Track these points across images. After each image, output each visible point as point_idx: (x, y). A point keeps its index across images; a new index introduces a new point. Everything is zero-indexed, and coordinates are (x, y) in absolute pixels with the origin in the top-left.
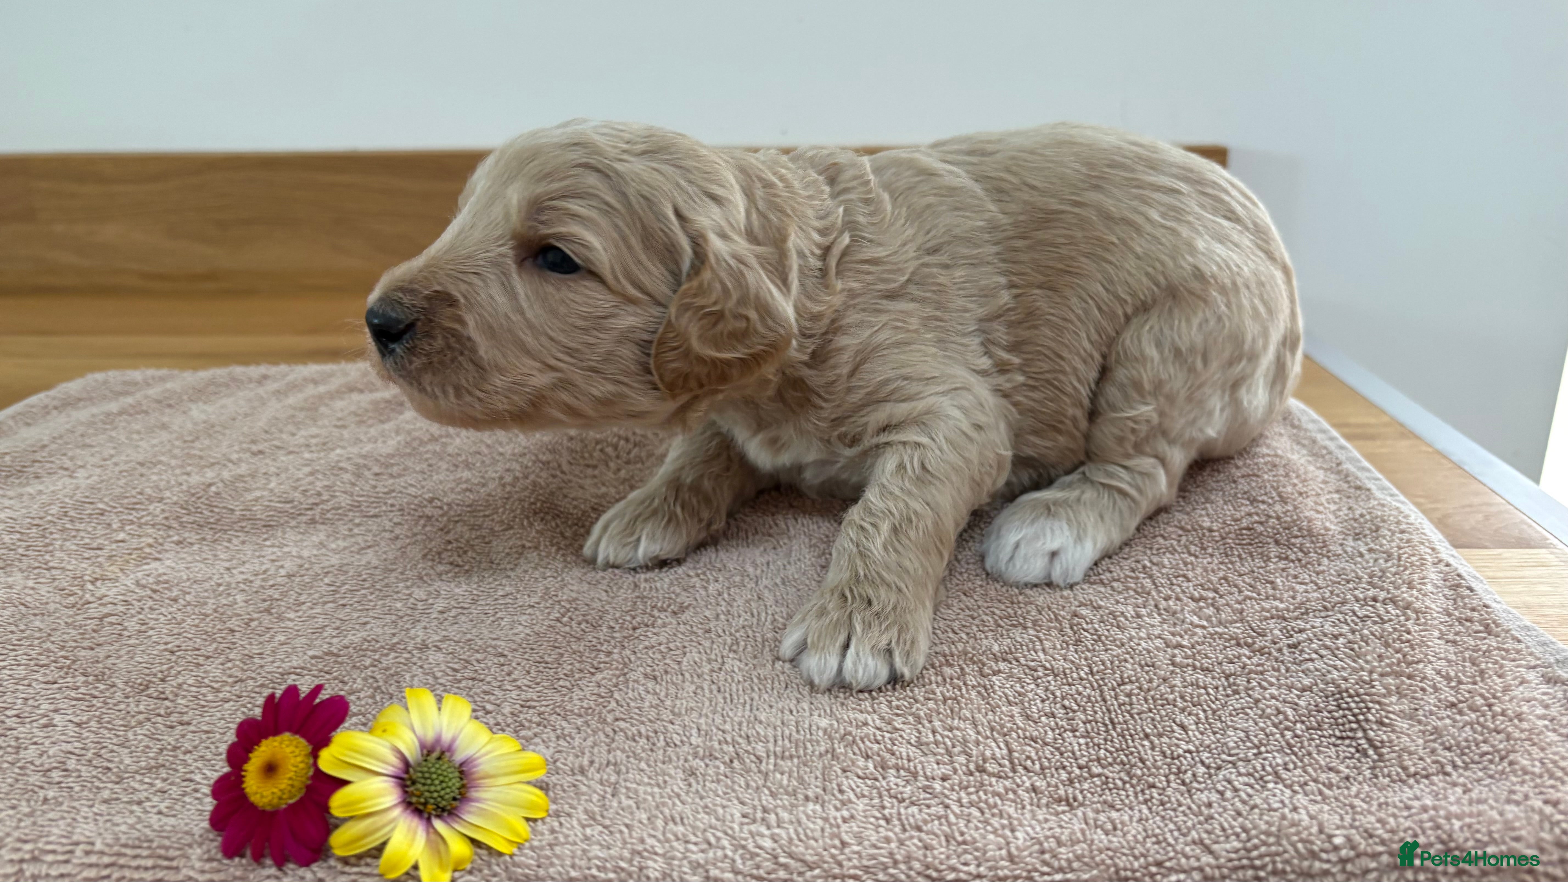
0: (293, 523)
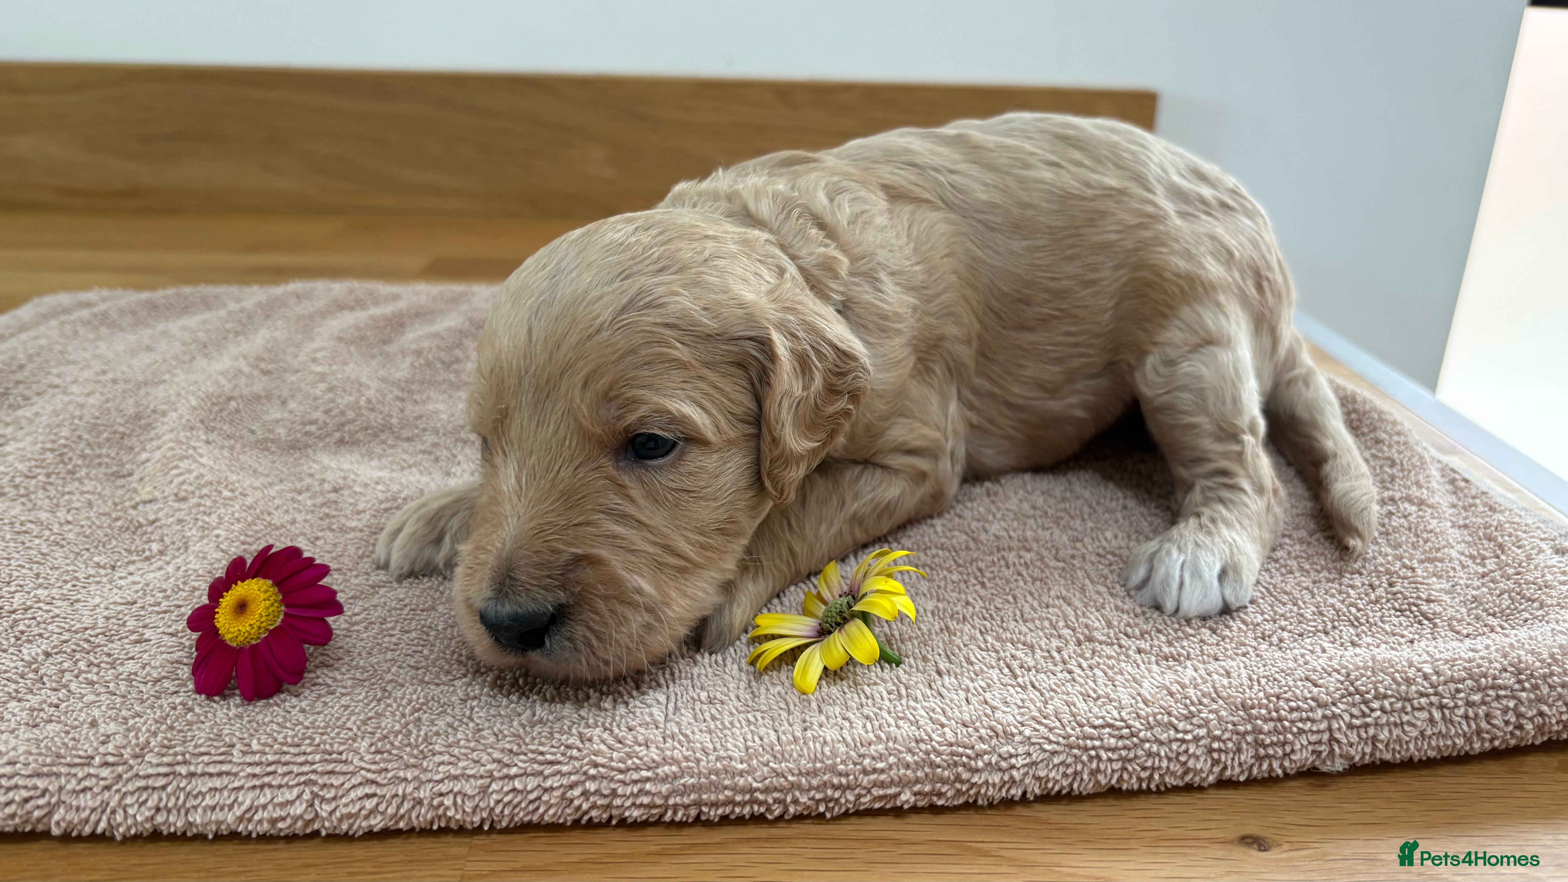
0: (321, 445)
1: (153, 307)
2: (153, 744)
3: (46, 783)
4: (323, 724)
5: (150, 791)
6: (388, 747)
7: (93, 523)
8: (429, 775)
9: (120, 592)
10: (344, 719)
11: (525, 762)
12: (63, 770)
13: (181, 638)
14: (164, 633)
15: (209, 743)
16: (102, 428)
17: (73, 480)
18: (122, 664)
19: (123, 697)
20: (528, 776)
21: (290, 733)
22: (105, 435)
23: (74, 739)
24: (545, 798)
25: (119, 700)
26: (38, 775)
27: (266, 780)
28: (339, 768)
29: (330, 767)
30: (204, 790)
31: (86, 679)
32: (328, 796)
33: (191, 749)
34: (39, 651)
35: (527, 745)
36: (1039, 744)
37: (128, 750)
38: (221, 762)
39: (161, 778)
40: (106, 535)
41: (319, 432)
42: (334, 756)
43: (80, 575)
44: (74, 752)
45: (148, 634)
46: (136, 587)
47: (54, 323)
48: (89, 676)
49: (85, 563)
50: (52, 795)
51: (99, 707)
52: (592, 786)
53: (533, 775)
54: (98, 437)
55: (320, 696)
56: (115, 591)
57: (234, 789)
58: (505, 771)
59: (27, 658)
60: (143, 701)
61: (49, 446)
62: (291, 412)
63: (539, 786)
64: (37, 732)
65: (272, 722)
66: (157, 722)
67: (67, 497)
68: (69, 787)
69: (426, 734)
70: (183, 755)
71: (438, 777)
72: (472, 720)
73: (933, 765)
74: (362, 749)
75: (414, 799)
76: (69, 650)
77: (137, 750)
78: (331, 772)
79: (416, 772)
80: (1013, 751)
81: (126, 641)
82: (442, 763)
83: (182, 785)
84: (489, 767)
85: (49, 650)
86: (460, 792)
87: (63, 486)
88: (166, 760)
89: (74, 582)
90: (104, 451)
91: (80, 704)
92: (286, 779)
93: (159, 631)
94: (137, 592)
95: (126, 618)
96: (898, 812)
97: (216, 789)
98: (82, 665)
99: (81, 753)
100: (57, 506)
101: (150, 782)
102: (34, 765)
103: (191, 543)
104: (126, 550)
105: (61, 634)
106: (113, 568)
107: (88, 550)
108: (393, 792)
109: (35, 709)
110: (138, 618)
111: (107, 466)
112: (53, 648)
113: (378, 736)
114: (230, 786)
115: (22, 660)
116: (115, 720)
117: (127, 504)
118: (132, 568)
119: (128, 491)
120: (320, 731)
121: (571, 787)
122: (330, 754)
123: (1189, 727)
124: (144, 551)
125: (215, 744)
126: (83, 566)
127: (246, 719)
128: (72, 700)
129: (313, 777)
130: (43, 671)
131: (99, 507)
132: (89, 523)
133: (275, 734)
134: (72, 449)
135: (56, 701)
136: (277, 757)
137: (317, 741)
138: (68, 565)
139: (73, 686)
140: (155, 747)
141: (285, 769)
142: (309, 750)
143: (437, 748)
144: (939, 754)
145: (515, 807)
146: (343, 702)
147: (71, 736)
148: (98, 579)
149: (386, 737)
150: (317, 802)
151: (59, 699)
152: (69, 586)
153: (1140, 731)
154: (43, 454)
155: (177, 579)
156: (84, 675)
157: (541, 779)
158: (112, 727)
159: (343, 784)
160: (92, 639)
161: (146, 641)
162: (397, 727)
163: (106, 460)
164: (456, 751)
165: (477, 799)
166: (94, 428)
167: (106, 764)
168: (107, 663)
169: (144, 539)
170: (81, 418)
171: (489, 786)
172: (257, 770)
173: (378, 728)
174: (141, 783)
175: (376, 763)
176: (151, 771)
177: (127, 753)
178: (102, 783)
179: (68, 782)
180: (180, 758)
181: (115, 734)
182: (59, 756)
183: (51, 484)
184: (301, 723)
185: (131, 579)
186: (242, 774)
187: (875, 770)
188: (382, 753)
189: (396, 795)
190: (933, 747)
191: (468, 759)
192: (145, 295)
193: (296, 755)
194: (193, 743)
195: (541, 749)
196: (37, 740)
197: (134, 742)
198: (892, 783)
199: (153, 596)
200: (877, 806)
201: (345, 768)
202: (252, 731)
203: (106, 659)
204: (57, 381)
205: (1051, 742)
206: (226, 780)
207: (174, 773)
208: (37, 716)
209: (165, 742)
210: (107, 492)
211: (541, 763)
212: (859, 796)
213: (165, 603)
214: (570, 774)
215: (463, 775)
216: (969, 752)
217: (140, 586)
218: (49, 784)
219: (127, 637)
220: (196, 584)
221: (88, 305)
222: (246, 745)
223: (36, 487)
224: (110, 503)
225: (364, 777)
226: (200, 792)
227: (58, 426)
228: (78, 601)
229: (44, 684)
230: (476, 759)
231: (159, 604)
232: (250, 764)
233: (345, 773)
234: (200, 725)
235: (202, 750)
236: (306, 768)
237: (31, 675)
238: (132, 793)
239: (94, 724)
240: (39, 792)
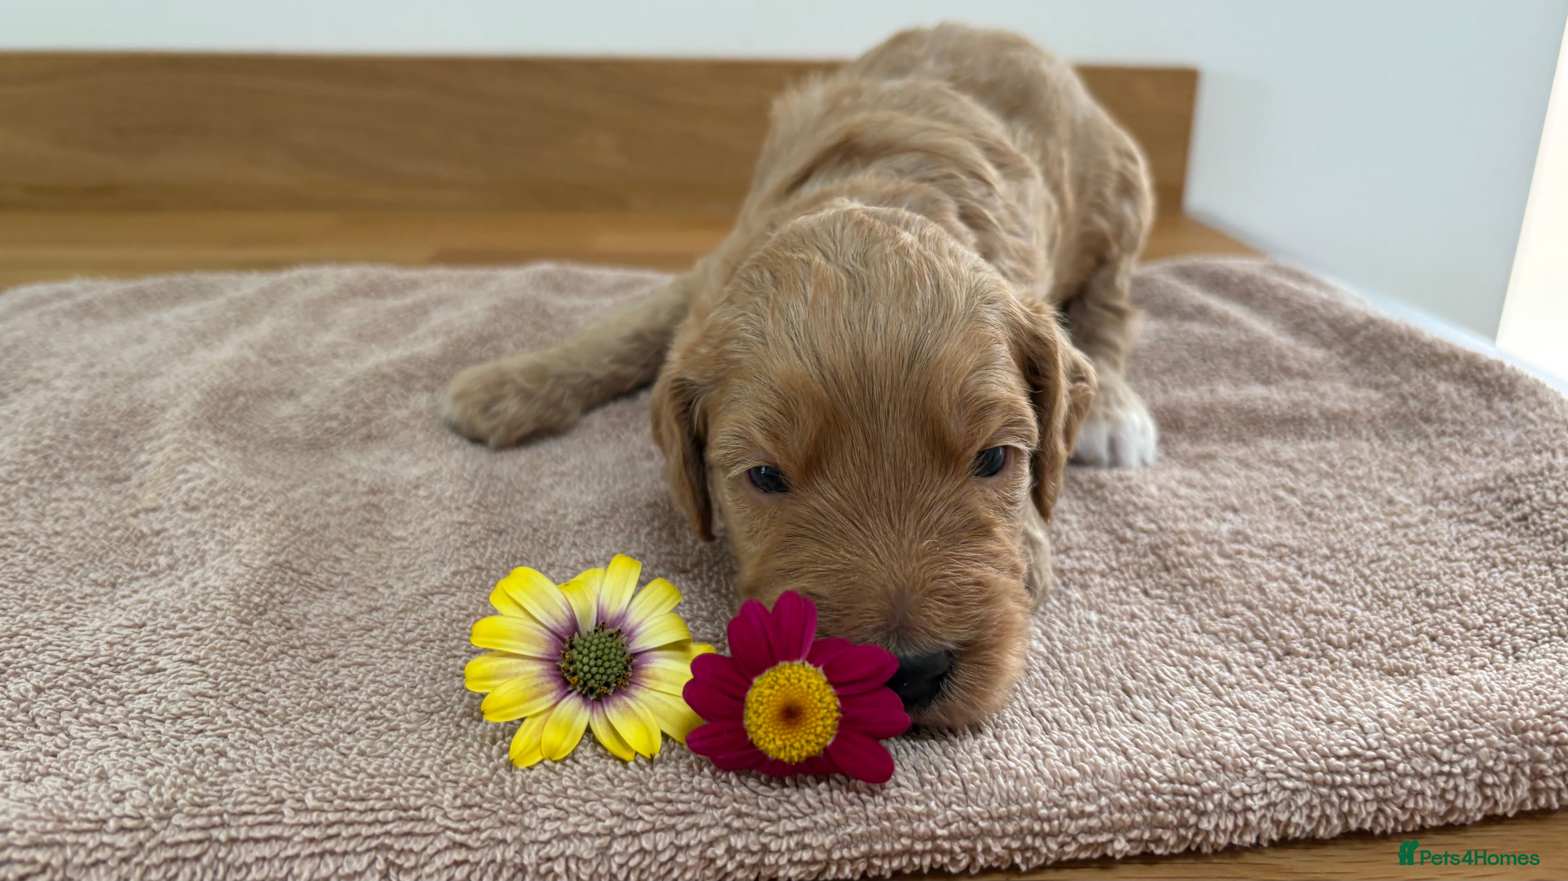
0: (345, 442)
1: (142, 298)
2: (181, 802)
3: (48, 854)
4: (390, 771)
5: (180, 863)
6: (478, 799)
7: (87, 534)
8: (533, 835)
9: (124, 613)
10: (415, 764)
11: (651, 814)
12: (70, 838)
13: (203, 666)
14: (182, 660)
15: (252, 799)
16: (91, 427)
17: (61, 485)
18: (132, 700)
19: (136, 739)
20: (656, 831)
21: (353, 784)
22: (96, 434)
23: (79, 797)
24: (681, 858)
25: (131, 744)
26: (36, 845)
27: (329, 845)
28: (419, 828)
29: (407, 827)
30: (249, 860)
31: (88, 719)
32: (407, 865)
33: (229, 807)
34: (29, 686)
35: (651, 791)
36: (1276, 779)
37: (151, 811)
38: (268, 824)
39: (193, 846)
40: (103, 548)
41: (340, 429)
42: (411, 813)
43: (75, 595)
44: (81, 815)
45: (162, 662)
46: (144, 607)
47: (32, 314)
48: (92, 716)
49: (79, 580)
50: (55, 871)
51: (108, 753)
52: (738, 842)
53: (662, 830)
54: (87, 436)
55: (379, 734)
56: (118, 612)
57: (287, 858)
58: (629, 826)
59: (14, 695)
60: (161, 745)
61: (31, 447)
62: (306, 406)
63: (672, 843)
64: (32, 789)
65: (327, 768)
66: (182, 772)
67: (54, 505)
68: (77, 860)
69: (523, 783)
70: (221, 815)
71: (544, 837)
72: (577, 762)
73: (1153, 807)
74: (446, 803)
75: (515, 866)
76: (65, 684)
77: (161, 810)
78: (409, 834)
79: (517, 831)
80: (1247, 789)
81: (136, 671)
82: (548, 818)
83: (221, 855)
84: (608, 823)
85: (41, 684)
86: (573, 855)
87: (49, 492)
88: (199, 822)
89: (68, 603)
90: (95, 452)
91: (84, 752)
92: (352, 844)
93: (175, 658)
94: (145, 612)
95: (135, 644)
96: (1106, 862)
97: (264, 859)
98: (83, 702)
99: (90, 816)
100: (43, 515)
101: (181, 851)
102: (31, 833)
103: (207, 557)
104: (127, 564)
105: (54, 664)
106: (114, 585)
107: (81, 565)
108: (489, 858)
109: (27, 759)
110: (150, 643)
111: (99, 468)
112: (46, 682)
113: (462, 784)
114: (283, 855)
115: (8, 698)
116: (129, 770)
117: (126, 511)
118: (135, 585)
119: (126, 497)
120: (389, 780)
121: (711, 844)
122: (405, 810)
123: (1455, 757)
124: (149, 565)
125: (260, 799)
126: (76, 584)
127: (294, 765)
128: (72, 747)
129: (388, 841)
130: (35, 711)
131: (92, 514)
132: (81, 533)
133: (333, 786)
134: (57, 450)
135: (53, 749)
136: (338, 816)
137: (388, 793)
138: (58, 583)
139: (73, 730)
140: (184, 805)
141: (351, 831)
142: (379, 805)
143: (540, 799)
144: (1159, 793)
145: (642, 871)
146: (411, 742)
147: (75, 793)
148: (95, 599)
149: (472, 786)
150: (392, 873)
151: (56, 746)
152: (61, 607)
153: (1398, 763)
154: (23, 456)
155: (195, 597)
156: (85, 715)
157: (673, 834)
158: (128, 780)
159: (425, 849)
160: (94, 670)
161: (159, 670)
162: (486, 773)
163: (98, 462)
164: (564, 803)
165: (594, 863)
166: (82, 426)
167: (123, 829)
168: (113, 699)
169: (149, 550)
170: (67, 415)
171: (609, 846)
172: (316, 833)
173: (460, 774)
174: (170, 853)
175: (462, 820)
176: (182, 837)
177: (149, 813)
178: (119, 854)
179: (75, 853)
180: (216, 819)
181: (131, 789)
182: (61, 820)
183: (34, 490)
184: (364, 770)
185: (136, 597)
186: (296, 839)
187: (1083, 814)
188: (470, 807)
189: (493, 861)
190: (1153, 785)
191: (579, 812)
192: (131, 285)
193: (361, 812)
194: (232, 800)
195: (669, 795)
196: (32, 799)
197: (156, 799)
198: (1103, 829)
199: (167, 617)
200: (1083, 855)
201: (426, 829)
202: (303, 782)
203: (112, 694)
204: (38, 375)
205: (1289, 777)
206: (276, 846)
207: (209, 839)
208: (31, 769)
209: (197, 799)
210: (101, 498)
211: (671, 815)
212: (1062, 845)
213: (181, 625)
214: (710, 827)
215: (575, 833)
216: (1195, 790)
217: (149, 605)
218: (52, 856)
219: (136, 667)
220: (218, 603)
221: (68, 295)
222: (298, 800)
223: (17, 493)
224: (105, 510)
225: (449, 839)
226: (245, 864)
227: (42, 424)
228: (73, 625)
229: (36, 726)
230: (590, 811)
231: (174, 627)
232: (305, 826)
233: (426, 835)
234: (236, 775)
235: (244, 808)
236: (378, 830)
237: (20, 717)
238: (157, 867)
239: (103, 777)
240: (38, 868)
